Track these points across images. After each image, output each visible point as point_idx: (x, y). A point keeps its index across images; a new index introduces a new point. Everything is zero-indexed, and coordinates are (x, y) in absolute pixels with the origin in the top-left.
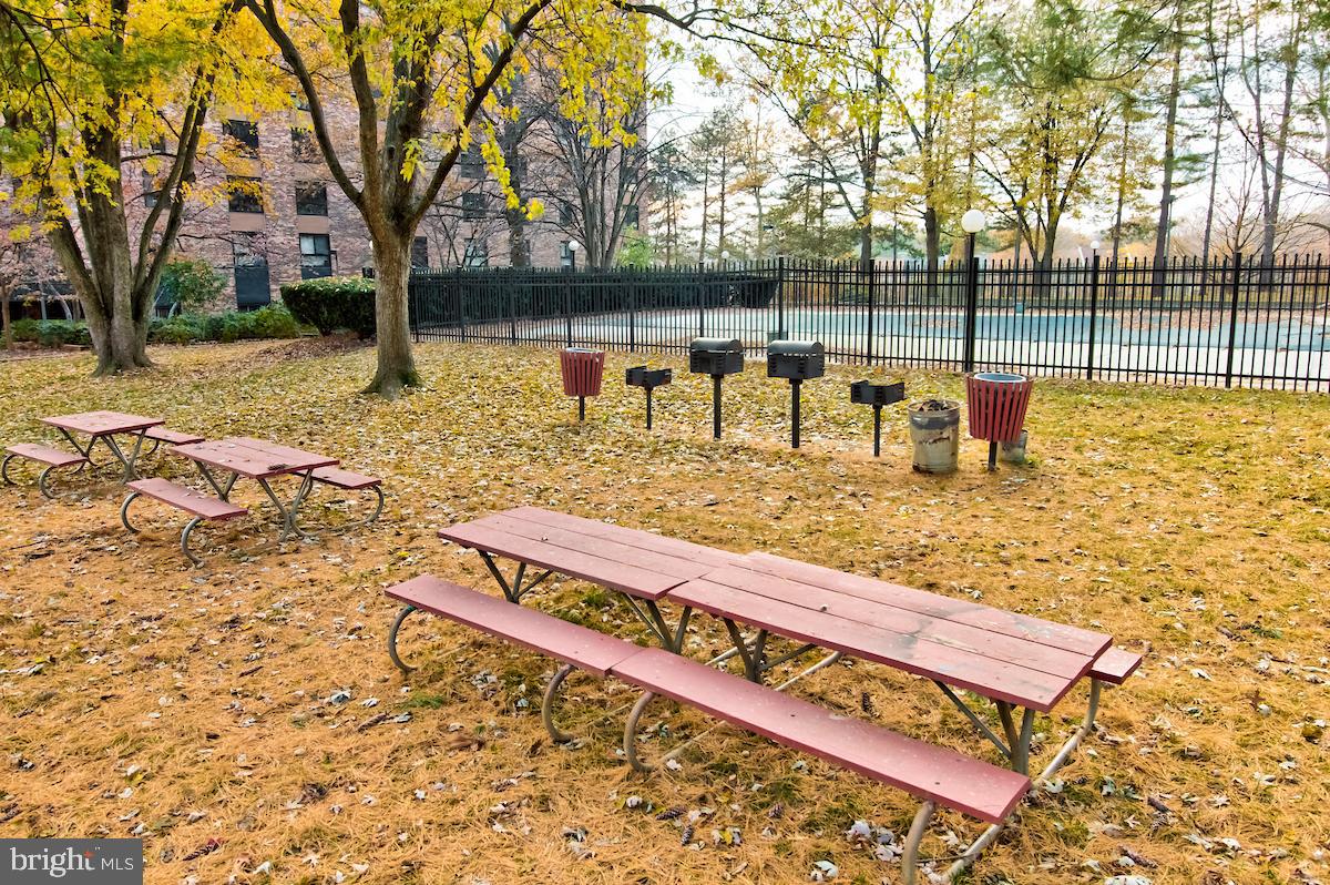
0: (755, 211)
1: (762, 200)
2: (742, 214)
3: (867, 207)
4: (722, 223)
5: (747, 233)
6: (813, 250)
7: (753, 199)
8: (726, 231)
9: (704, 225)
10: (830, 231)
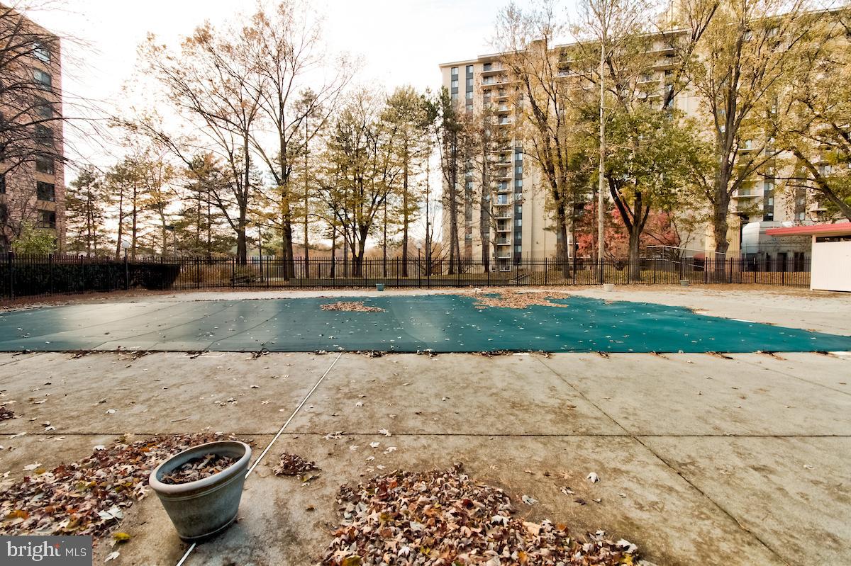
0: (161, 223)
1: (166, 217)
2: (149, 225)
3: (243, 221)
4: (135, 230)
5: (154, 237)
6: (204, 247)
7: (159, 216)
8: (137, 235)
9: (120, 230)
10: (217, 237)
